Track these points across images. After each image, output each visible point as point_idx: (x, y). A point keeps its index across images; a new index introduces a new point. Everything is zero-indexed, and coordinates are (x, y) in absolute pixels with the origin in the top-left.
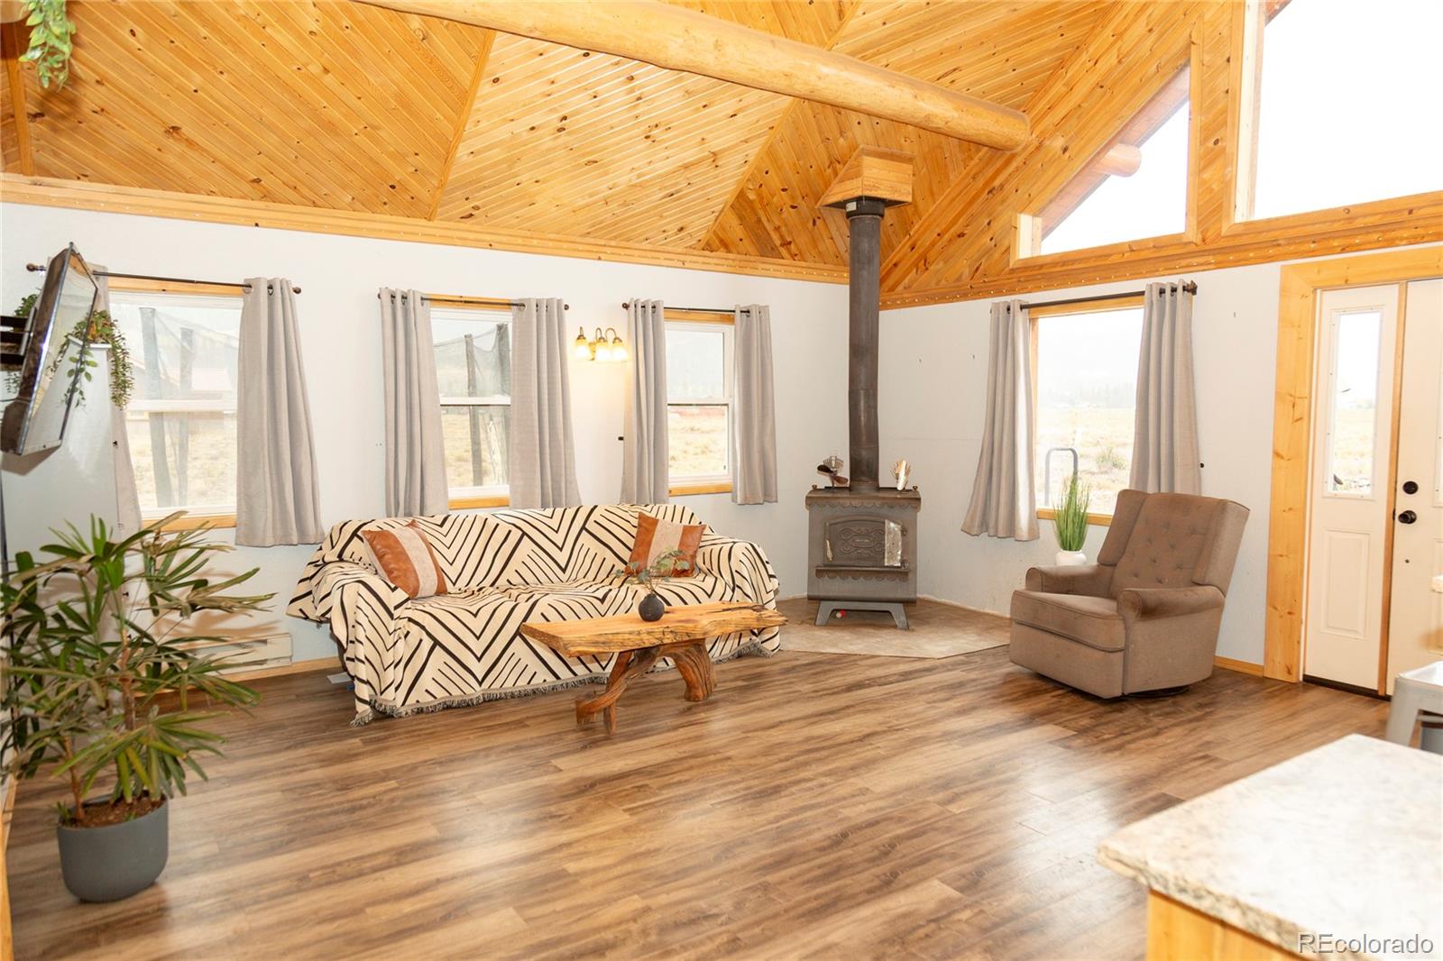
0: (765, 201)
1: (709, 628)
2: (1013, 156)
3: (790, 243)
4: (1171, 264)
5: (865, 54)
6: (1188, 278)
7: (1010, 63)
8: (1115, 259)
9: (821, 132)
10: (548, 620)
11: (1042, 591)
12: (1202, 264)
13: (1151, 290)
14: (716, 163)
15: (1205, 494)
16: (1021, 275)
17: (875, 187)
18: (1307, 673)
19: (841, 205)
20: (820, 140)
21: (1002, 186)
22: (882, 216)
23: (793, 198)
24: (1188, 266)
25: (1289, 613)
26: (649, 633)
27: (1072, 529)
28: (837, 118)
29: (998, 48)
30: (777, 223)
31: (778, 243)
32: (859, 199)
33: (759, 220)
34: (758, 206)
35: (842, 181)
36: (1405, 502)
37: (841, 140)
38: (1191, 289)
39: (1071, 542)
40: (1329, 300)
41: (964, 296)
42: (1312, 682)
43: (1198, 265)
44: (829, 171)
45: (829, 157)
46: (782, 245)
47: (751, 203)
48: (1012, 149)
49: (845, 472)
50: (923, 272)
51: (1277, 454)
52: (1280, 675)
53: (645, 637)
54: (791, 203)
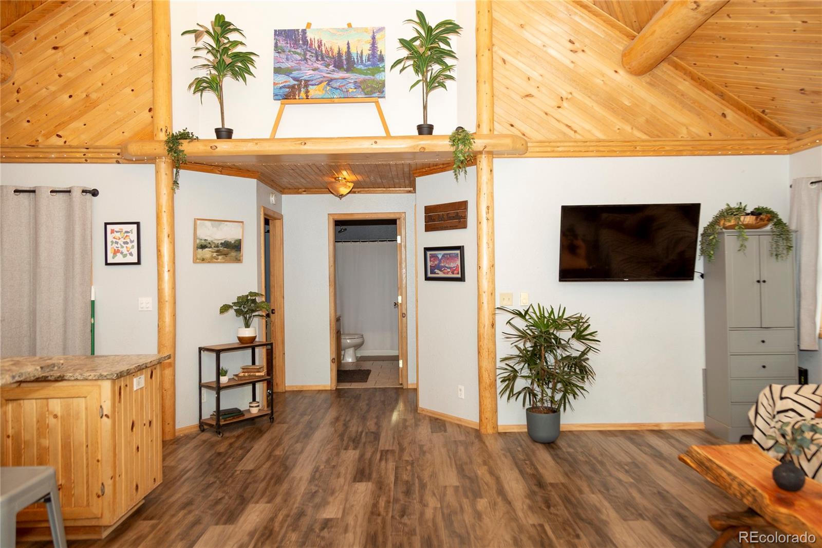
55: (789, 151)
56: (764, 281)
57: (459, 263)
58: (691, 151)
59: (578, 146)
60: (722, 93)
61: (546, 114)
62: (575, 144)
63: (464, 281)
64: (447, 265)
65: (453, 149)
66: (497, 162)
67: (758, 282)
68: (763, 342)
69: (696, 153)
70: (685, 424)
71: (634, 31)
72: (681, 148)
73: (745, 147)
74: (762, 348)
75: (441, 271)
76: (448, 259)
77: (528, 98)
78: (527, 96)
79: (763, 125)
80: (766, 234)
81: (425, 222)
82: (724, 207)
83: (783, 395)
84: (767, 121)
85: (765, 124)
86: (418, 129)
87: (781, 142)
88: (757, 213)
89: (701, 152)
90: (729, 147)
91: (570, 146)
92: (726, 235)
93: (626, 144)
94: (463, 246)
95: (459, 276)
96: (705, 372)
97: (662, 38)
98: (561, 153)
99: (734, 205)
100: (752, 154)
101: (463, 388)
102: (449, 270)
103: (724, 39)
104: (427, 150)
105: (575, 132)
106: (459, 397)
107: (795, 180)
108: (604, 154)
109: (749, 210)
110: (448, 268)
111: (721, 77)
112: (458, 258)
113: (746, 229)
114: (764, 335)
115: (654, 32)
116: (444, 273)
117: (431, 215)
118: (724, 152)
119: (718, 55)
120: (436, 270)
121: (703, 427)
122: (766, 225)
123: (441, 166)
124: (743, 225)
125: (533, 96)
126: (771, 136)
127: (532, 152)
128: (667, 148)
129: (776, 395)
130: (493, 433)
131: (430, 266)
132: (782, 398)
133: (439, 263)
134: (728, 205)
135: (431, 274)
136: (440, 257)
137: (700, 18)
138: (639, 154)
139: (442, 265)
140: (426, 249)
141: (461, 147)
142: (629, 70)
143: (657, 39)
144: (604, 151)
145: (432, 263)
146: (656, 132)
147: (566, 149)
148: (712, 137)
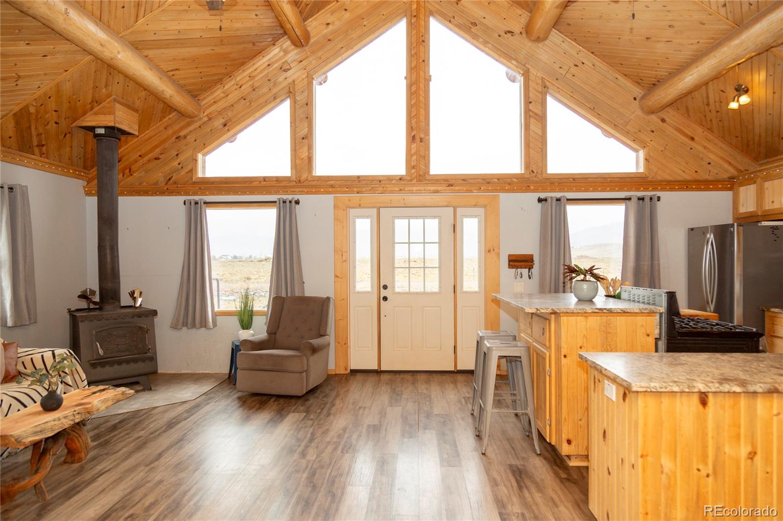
0: (39, 116)
1: (99, 405)
2: (193, 122)
3: (43, 145)
4: (285, 190)
5: (137, 46)
6: (296, 197)
7: (201, 74)
8: (255, 184)
9: (94, 82)
11: (252, 350)
12: (300, 192)
13: (280, 201)
14: (17, 83)
15: (306, 295)
16: (201, 186)
17: (120, 123)
18: (351, 368)
19: (92, 129)
20: (92, 87)
21: (185, 137)
22: (119, 140)
23: (59, 117)
24: (293, 192)
25: (345, 344)
26: (65, 417)
27: (246, 319)
28: (107, 76)
29: (200, 65)
30: (41, 131)
31: (35, 143)
32: (106, 128)
33: (30, 127)
34: (33, 117)
35: (96, 114)
36: (384, 293)
37: (104, 90)
38: (297, 202)
39: (246, 324)
40: (353, 212)
41: (162, 193)
42: (354, 372)
43: (299, 192)
44: (89, 106)
45: (93, 97)
46: (37, 146)
47: (30, 114)
48: (193, 118)
49: (97, 299)
50: (128, 177)
51: (336, 276)
52: (342, 372)
53: (64, 421)
54: (56, 120)
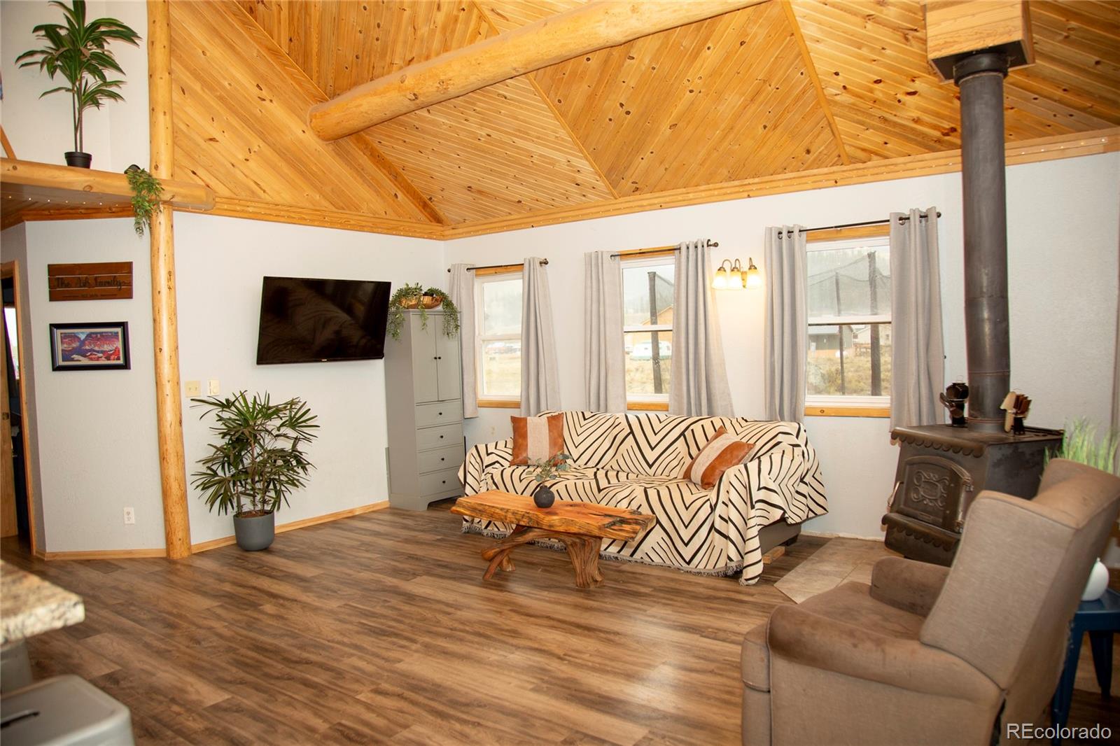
1: (556, 522)
10: (508, 491)
26: (513, 513)
46: (945, 135)
53: (509, 515)
55: (442, 237)
56: (440, 358)
57: (120, 344)
58: (372, 227)
59: (269, 209)
60: (397, 174)
61: (233, 165)
62: (266, 206)
63: (130, 369)
64: (97, 348)
65: (134, 194)
66: (178, 216)
67: (436, 358)
68: (441, 414)
69: (375, 230)
70: (374, 505)
71: (326, 94)
72: (364, 224)
73: (413, 230)
74: (440, 419)
75: (85, 356)
76: (98, 340)
77: (211, 142)
78: (211, 140)
79: (426, 211)
80: (438, 313)
81: (50, 287)
82: (404, 287)
83: (489, 452)
84: (431, 208)
85: (428, 210)
86: (66, 157)
87: (437, 227)
88: (430, 293)
89: (380, 230)
90: (402, 228)
91: (260, 207)
92: (411, 313)
93: (314, 212)
94: (127, 322)
95: (121, 362)
96: (388, 450)
97: (368, 114)
98: (250, 215)
99: (412, 285)
100: (394, 235)
101: (132, 510)
102: (101, 355)
103: (417, 128)
104: (94, 190)
105: (264, 191)
106: (126, 522)
107: (454, 266)
108: (294, 221)
109: (425, 290)
110: (98, 352)
111: (402, 160)
112: (118, 339)
113: (426, 308)
114: (441, 407)
115: (361, 105)
116: (91, 359)
117: (62, 278)
118: (398, 232)
119: (407, 140)
120: (74, 356)
121: (388, 506)
122: (437, 305)
123: (83, 211)
124: (424, 305)
125: (217, 141)
126: (431, 221)
127: (219, 209)
128: (352, 222)
129: (483, 453)
130: (189, 556)
131: (62, 350)
132: (488, 454)
133: (81, 346)
134: (407, 285)
135: (63, 361)
136: (83, 337)
137: (413, 107)
138: (326, 225)
139: (87, 347)
140: (54, 326)
141: (144, 192)
142: (317, 133)
143: (362, 112)
144: (294, 218)
145: (65, 345)
146: (341, 204)
147: (255, 210)
148: (387, 217)
